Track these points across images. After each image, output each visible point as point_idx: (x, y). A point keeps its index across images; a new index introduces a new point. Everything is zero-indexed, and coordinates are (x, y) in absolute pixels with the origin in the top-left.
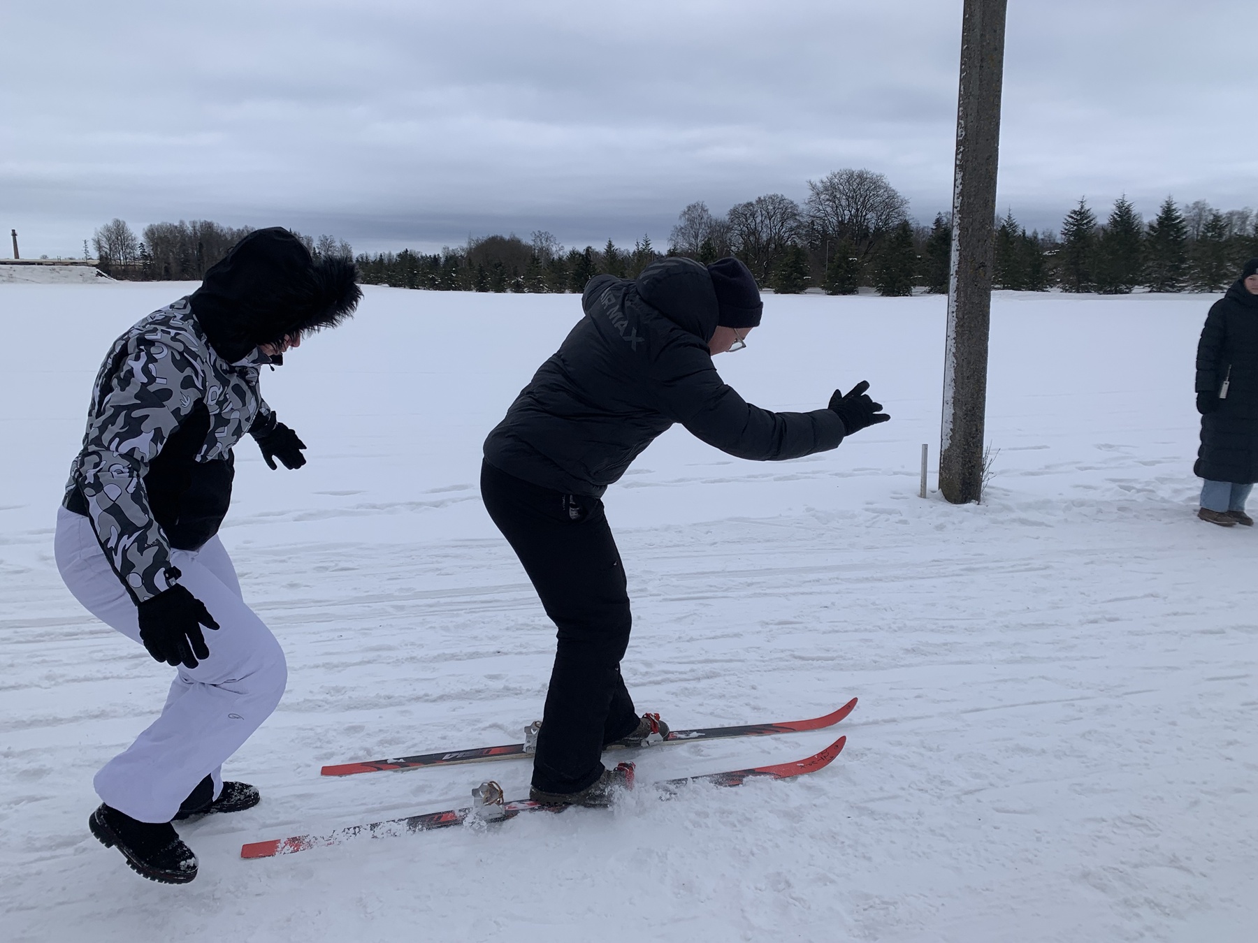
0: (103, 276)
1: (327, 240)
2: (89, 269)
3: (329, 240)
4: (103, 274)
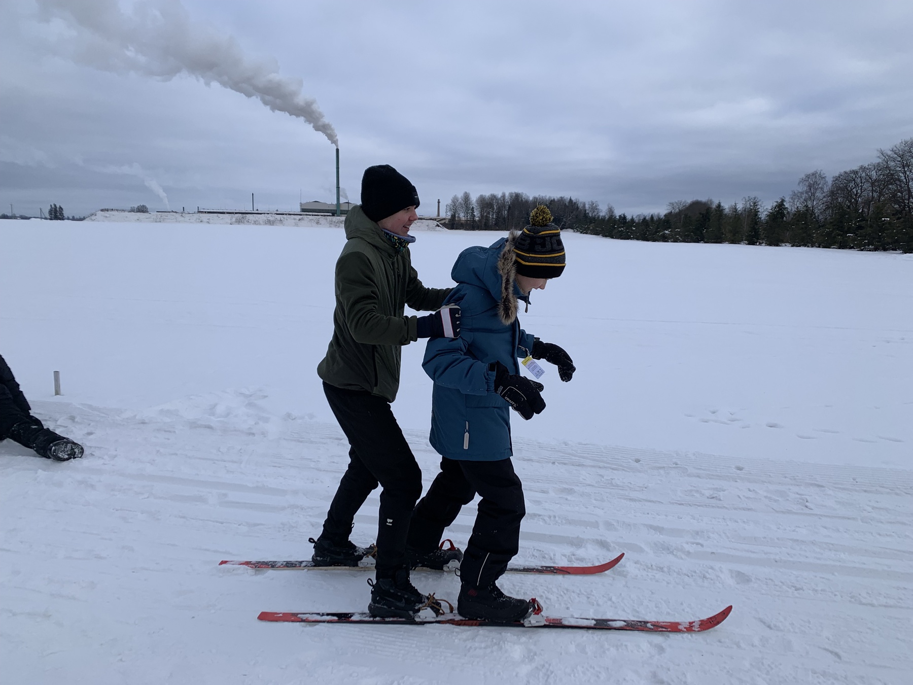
0: (439, 226)
1: (593, 204)
2: (433, 222)
3: (594, 205)
4: (440, 225)
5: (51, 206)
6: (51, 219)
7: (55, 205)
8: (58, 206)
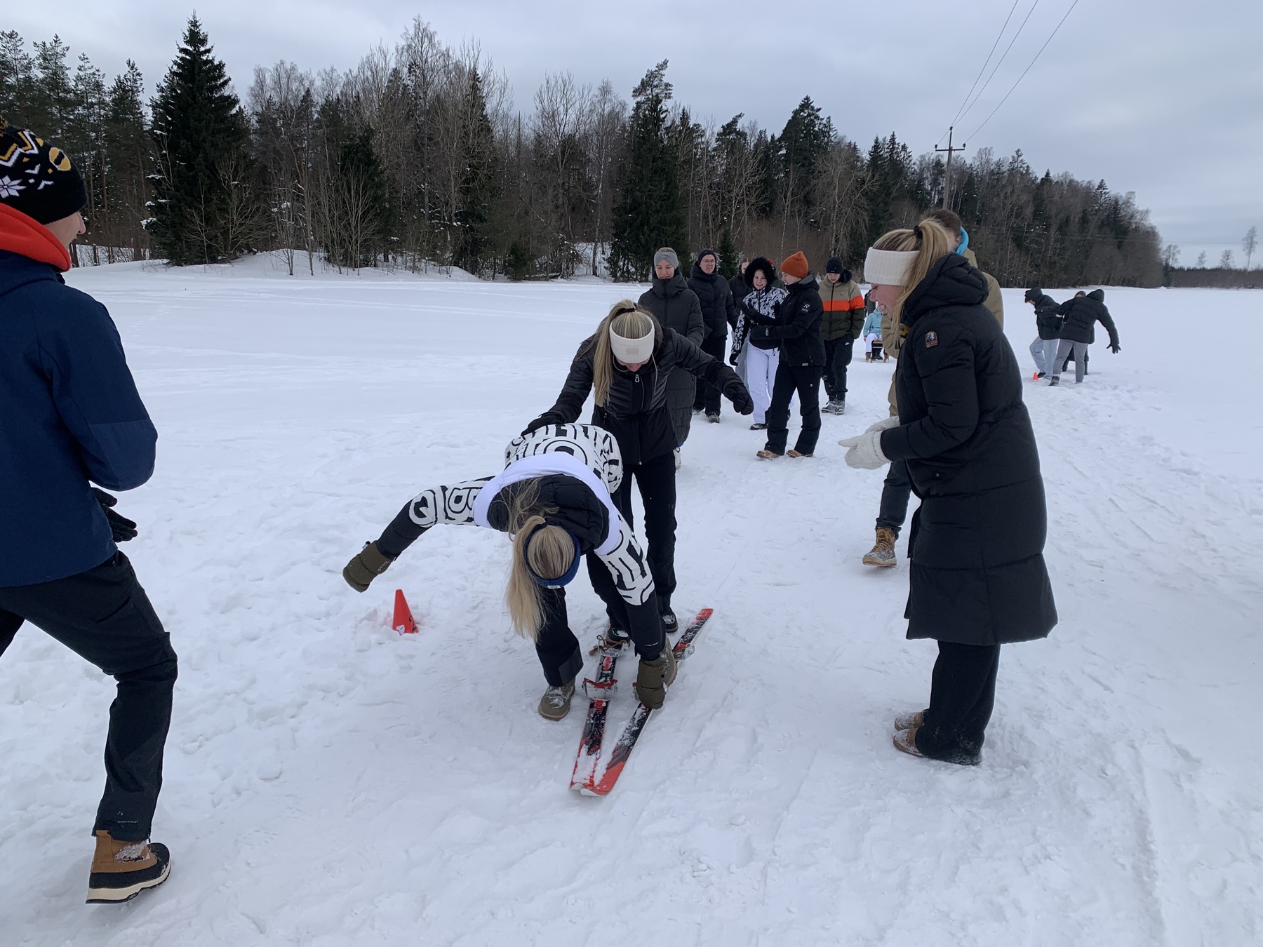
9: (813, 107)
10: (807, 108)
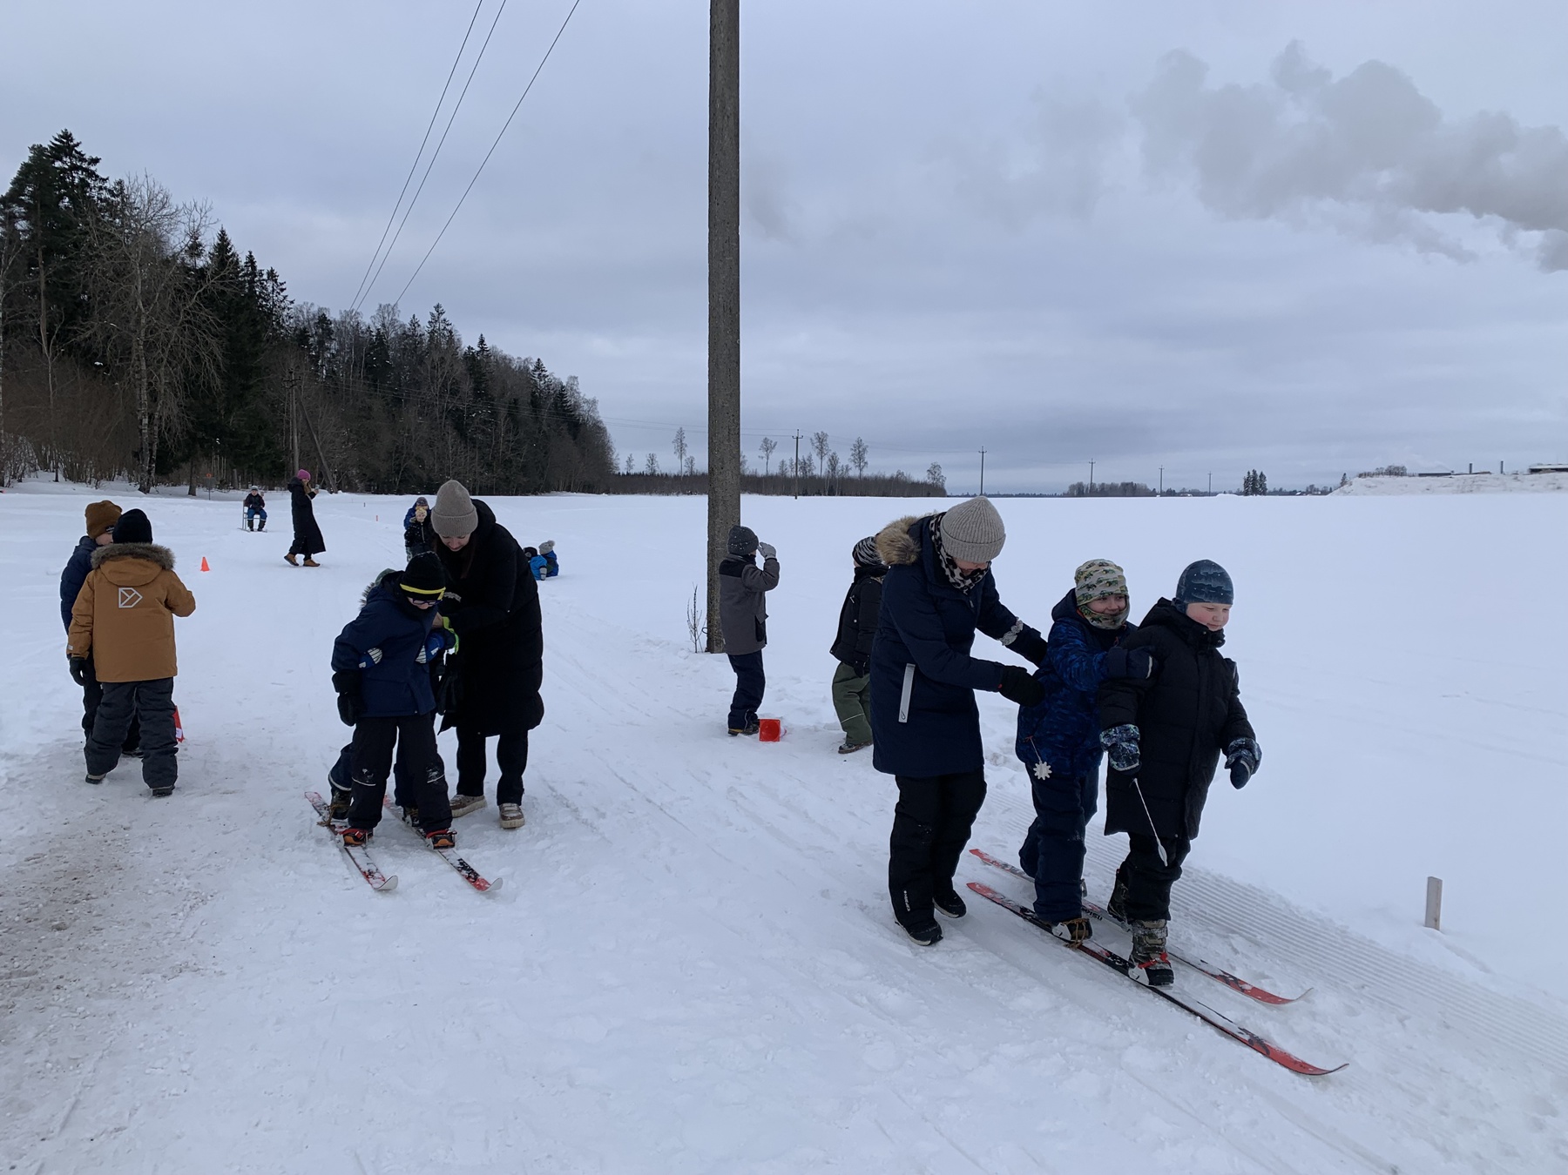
5: (1249, 473)
6: (1246, 494)
7: (1254, 472)
8: (1258, 473)
9: (81, 157)
10: (71, 155)
